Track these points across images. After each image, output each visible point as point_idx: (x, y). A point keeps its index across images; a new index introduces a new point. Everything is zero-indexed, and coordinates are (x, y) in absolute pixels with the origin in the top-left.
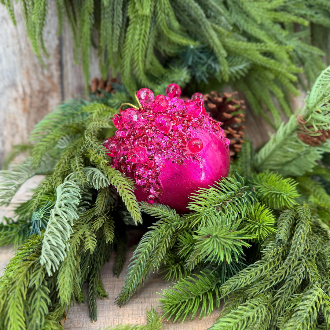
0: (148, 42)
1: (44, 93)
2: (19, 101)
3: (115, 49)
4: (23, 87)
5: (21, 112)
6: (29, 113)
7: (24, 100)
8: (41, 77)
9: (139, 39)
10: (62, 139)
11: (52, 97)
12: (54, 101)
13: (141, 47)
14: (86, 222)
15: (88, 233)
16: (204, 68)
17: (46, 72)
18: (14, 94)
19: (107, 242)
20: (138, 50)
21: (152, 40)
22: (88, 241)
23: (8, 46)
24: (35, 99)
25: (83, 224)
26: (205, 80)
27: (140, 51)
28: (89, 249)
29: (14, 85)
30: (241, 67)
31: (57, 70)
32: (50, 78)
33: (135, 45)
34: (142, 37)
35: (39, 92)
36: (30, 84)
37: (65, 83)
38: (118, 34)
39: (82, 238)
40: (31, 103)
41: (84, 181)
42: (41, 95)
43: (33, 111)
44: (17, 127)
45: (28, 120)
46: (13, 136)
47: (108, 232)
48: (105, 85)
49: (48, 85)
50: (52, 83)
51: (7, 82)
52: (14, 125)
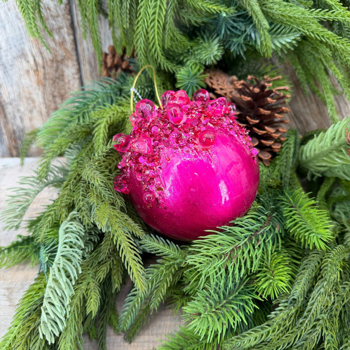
0: (165, 17)
1: (58, 62)
2: (32, 73)
3: (127, 26)
4: (34, 57)
5: (35, 85)
6: (44, 86)
7: (36, 71)
8: (52, 44)
9: (154, 13)
10: (70, 148)
11: (67, 66)
12: (70, 71)
13: (157, 23)
14: (92, 267)
15: (92, 285)
16: (241, 40)
17: (57, 37)
18: (25, 65)
19: (113, 291)
20: (153, 27)
21: (171, 13)
22: (91, 299)
23: (9, 10)
24: (48, 70)
25: (89, 269)
26: (242, 53)
27: (156, 27)
28: (92, 311)
29: (23, 55)
30: (288, 40)
31: (69, 35)
32: (62, 43)
33: (149, 22)
34: (158, 9)
35: (52, 61)
36: (41, 53)
37: (80, 48)
38: (128, 6)
39: (85, 294)
40: (45, 74)
41: (87, 221)
42: (55, 65)
43: (48, 83)
44: (33, 102)
45: (44, 93)
46: (31, 111)
47: (117, 275)
48: (122, 58)
49: (61, 52)
50: (66, 49)
51: (15, 52)
52: (30, 99)
